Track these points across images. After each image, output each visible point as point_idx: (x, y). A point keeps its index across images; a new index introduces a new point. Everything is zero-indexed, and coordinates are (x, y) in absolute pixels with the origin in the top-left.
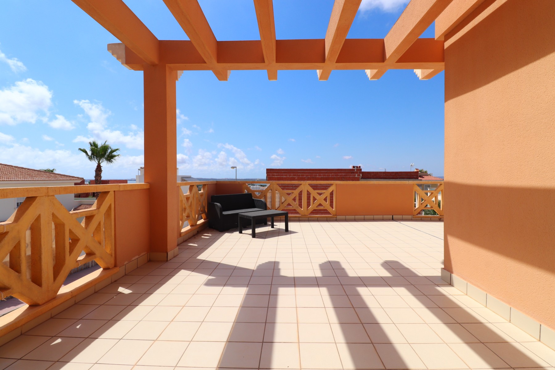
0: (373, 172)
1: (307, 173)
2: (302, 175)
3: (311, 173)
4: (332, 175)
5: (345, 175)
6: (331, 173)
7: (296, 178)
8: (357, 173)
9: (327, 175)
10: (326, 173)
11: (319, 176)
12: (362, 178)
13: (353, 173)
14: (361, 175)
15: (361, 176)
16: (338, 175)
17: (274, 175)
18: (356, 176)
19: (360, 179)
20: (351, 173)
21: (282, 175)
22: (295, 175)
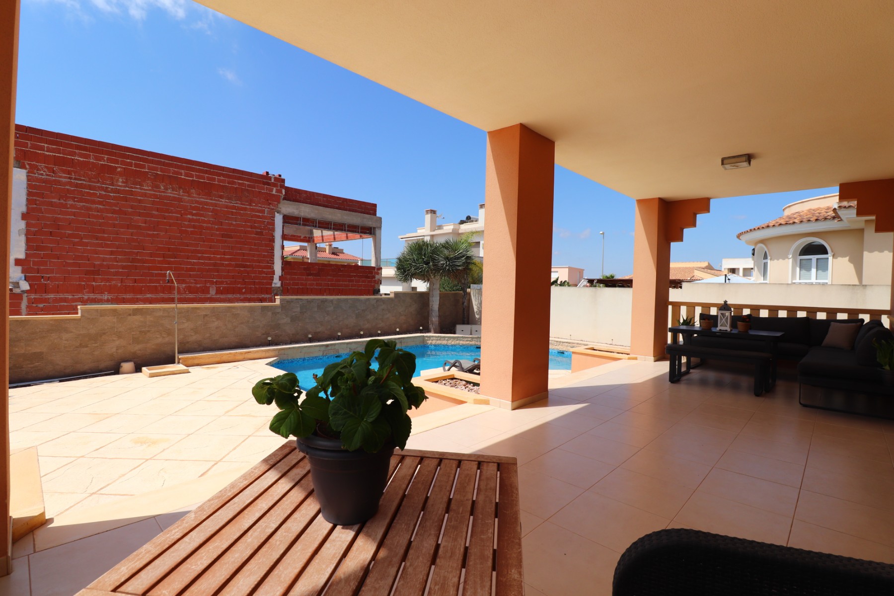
0: (306, 192)
1: (152, 162)
2: (136, 165)
3: (164, 164)
4: (219, 181)
5: (249, 186)
6: (219, 175)
7: (119, 170)
8: (275, 185)
9: (208, 179)
10: (206, 172)
11: (186, 175)
12: (284, 199)
13: (268, 184)
14: (284, 191)
15: (284, 193)
16: (234, 183)
17: (42, 148)
18: (274, 192)
19: (281, 200)
20: (265, 183)
21: (73, 154)
22: (116, 162)
